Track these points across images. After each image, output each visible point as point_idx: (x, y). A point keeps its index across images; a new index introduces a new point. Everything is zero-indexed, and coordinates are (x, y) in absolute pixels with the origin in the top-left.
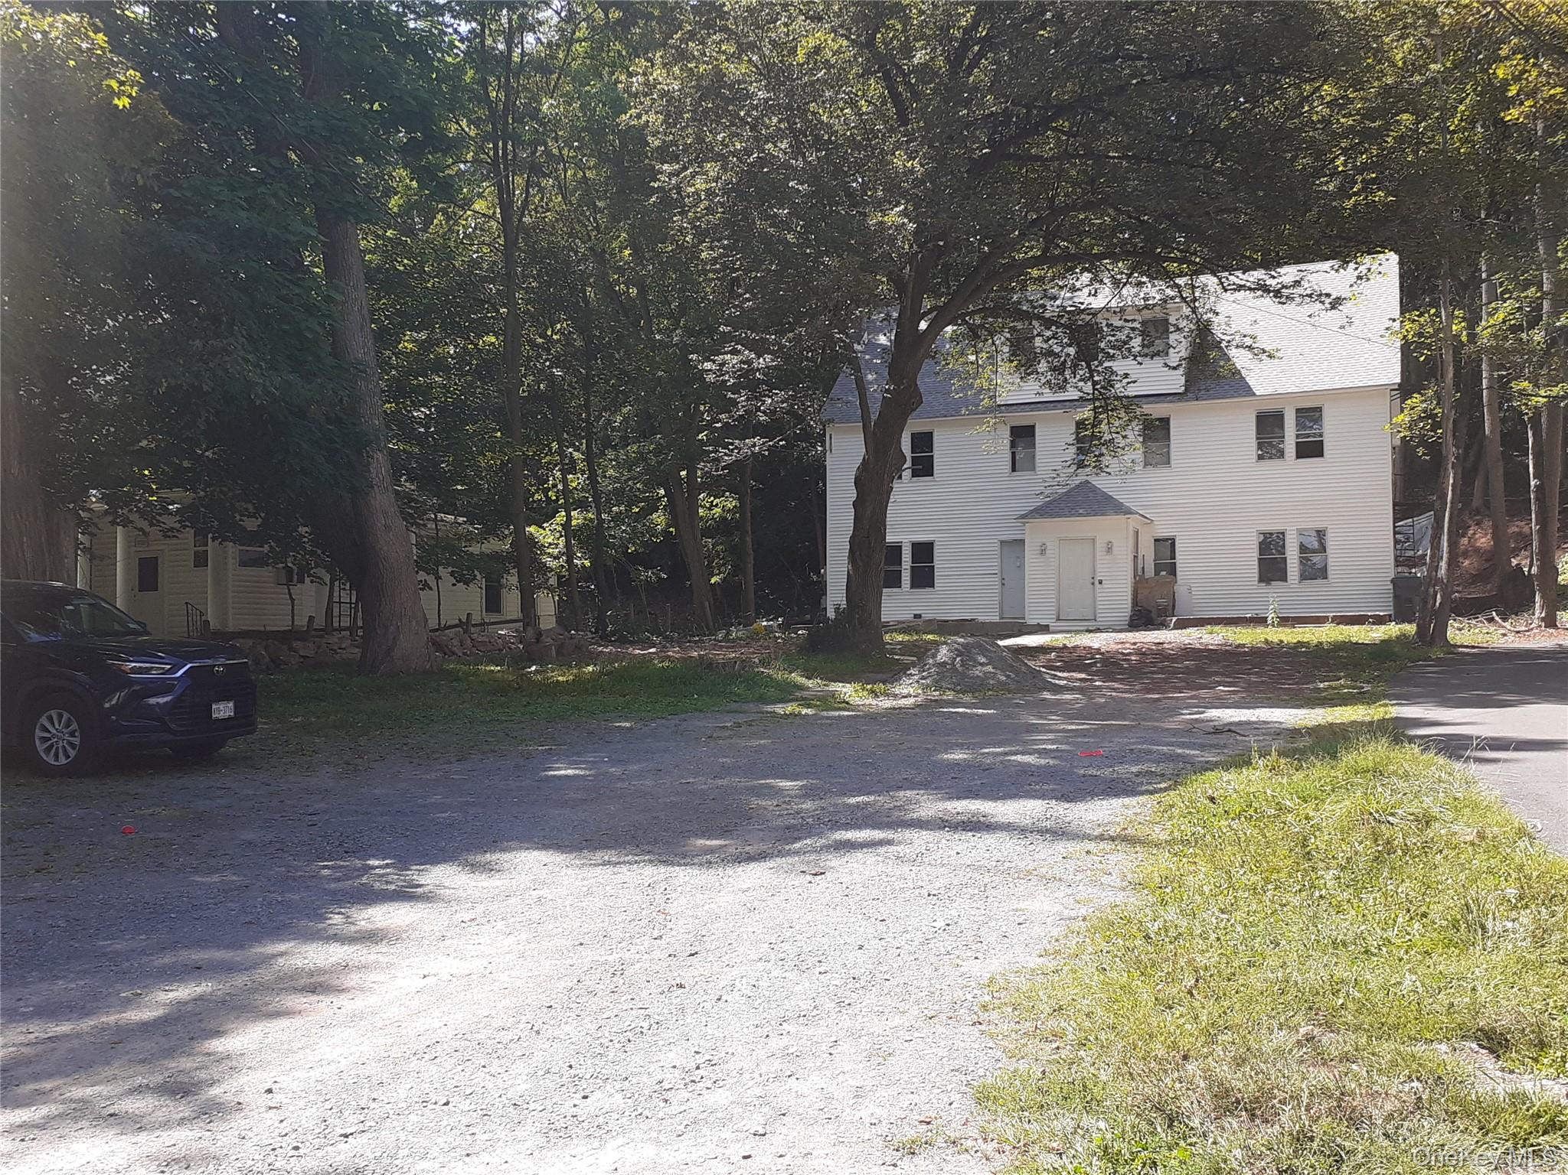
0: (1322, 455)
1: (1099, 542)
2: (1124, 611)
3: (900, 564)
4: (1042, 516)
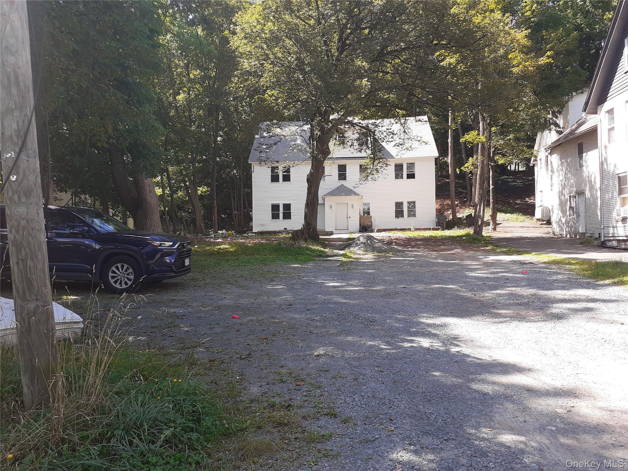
0: (414, 178)
1: (349, 204)
2: (357, 226)
3: (279, 211)
4: (331, 195)
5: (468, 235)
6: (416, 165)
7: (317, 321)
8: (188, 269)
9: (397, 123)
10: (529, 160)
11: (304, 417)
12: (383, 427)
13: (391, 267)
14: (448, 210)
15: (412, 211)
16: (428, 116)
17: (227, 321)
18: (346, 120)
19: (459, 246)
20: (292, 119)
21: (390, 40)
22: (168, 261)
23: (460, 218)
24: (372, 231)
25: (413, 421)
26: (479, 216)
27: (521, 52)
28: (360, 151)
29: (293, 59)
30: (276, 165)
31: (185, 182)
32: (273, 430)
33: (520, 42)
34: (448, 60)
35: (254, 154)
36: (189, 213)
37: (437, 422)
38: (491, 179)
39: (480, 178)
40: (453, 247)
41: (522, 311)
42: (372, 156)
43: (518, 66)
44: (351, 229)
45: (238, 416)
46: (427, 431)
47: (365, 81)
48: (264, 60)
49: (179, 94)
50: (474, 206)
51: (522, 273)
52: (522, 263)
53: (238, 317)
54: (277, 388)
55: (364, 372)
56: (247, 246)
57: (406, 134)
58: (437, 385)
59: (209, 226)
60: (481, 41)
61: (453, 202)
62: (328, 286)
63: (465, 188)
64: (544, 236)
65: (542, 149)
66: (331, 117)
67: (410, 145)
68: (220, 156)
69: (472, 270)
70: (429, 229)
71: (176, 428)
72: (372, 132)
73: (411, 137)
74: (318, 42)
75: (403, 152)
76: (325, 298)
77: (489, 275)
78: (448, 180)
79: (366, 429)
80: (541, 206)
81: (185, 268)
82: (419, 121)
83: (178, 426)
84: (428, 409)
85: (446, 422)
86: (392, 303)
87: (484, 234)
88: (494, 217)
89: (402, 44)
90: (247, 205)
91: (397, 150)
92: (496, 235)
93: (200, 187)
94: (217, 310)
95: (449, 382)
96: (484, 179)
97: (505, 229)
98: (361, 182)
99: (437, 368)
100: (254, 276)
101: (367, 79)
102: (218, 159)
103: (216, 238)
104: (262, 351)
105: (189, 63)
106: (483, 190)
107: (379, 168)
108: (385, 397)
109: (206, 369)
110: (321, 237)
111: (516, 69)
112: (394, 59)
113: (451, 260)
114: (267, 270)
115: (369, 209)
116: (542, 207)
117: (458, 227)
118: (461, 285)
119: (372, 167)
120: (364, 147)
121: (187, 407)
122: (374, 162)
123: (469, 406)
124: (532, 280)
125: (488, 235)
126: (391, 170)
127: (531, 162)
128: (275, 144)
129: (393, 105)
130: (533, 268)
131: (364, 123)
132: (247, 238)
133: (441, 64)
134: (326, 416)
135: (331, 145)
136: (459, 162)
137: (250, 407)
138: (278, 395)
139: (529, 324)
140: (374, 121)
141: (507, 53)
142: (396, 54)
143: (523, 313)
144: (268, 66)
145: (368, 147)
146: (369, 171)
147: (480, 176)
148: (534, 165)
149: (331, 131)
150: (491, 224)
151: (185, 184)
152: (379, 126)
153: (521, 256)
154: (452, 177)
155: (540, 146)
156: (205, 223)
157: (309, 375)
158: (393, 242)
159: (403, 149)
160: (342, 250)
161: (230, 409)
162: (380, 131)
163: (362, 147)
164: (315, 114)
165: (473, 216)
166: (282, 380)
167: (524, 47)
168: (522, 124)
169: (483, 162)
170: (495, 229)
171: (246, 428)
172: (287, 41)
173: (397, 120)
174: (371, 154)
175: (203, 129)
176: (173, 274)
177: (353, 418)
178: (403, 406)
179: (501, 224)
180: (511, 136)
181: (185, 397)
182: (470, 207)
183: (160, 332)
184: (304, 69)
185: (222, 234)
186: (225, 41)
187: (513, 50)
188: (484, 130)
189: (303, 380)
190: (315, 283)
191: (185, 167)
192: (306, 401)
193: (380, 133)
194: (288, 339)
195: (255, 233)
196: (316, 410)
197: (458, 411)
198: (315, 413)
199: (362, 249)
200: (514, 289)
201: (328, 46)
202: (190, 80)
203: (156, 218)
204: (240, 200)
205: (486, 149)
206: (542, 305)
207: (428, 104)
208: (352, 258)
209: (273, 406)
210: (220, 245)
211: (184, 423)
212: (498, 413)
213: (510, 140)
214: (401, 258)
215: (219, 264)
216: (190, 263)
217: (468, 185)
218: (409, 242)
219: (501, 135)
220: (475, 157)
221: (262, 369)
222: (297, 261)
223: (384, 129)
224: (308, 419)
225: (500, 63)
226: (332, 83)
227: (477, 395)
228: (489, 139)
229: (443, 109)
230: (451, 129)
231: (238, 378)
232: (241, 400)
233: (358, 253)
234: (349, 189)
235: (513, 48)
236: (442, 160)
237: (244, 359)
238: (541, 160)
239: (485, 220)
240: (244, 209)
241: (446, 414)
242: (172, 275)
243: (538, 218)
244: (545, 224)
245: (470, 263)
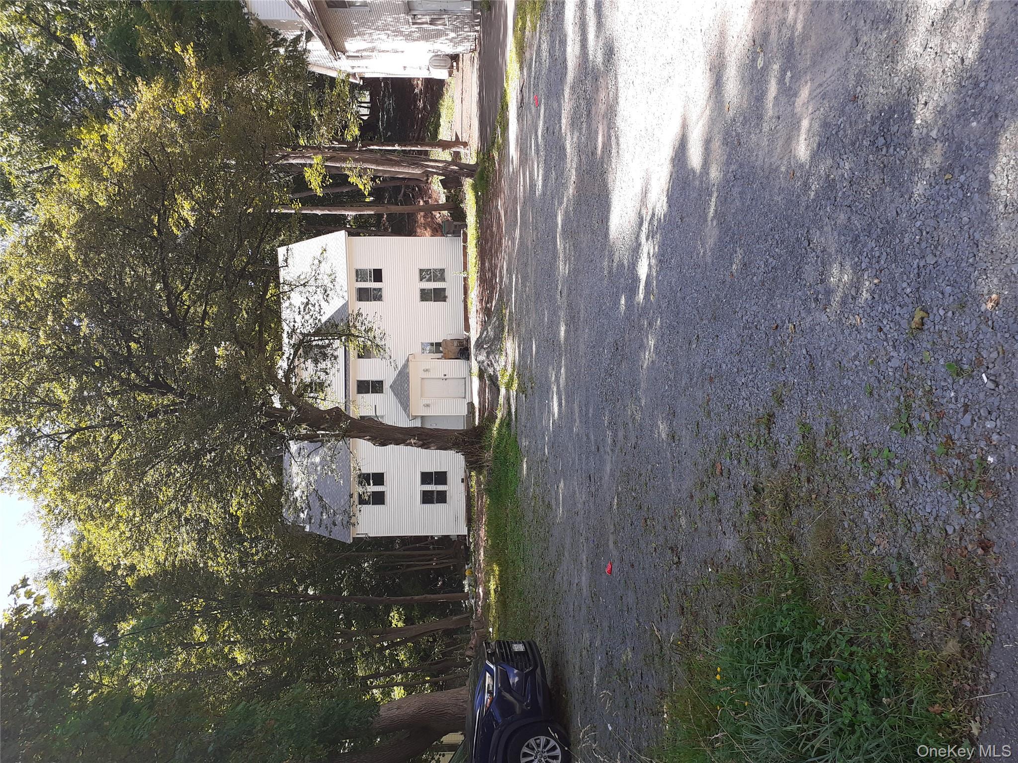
0: (381, 270)
1: (423, 377)
2: (460, 363)
3: (433, 492)
4: (408, 406)
5: (475, 187)
6: (359, 267)
7: (615, 435)
8: (530, 646)
9: (289, 298)
10: (353, 86)
11: (774, 466)
12: (788, 341)
13: (528, 312)
14: (433, 217)
15: (436, 276)
16: (279, 246)
17: (616, 584)
18: (283, 381)
19: (493, 202)
20: (279, 471)
21: (149, 307)
22: (517, 679)
23: (448, 198)
24: (468, 340)
25: (778, 292)
26: (445, 168)
27: (174, 93)
28: (336, 358)
29: (179, 470)
30: (356, 496)
31: (383, 648)
32: (795, 519)
33: (158, 95)
34: (187, 213)
35: (338, 534)
36: (435, 640)
37: (780, 256)
38: (384, 148)
39: (383, 165)
40: (494, 211)
41: (599, 110)
42: (343, 338)
43: (199, 100)
44: (464, 374)
45: (773, 572)
46: (795, 270)
47: (219, 351)
48: (180, 516)
49: (234, 659)
50: (427, 176)
51: (538, 105)
52: (521, 105)
53: (609, 564)
54: (728, 508)
55: (699, 366)
56: (492, 546)
57: (307, 282)
58: (720, 251)
59: (457, 608)
60: (154, 158)
61: (421, 209)
62: (559, 415)
63: (397, 189)
64: (476, 66)
65: (337, 64)
66: (277, 405)
67: (326, 277)
68: (341, 590)
69: (533, 186)
70: (465, 248)
71: (795, 678)
72: (304, 338)
73: (313, 274)
74: (149, 427)
75: (338, 287)
76: (578, 421)
77: (542, 159)
78: (385, 216)
79: (793, 369)
80: (428, 69)
81: (529, 651)
82: (286, 261)
83: (792, 673)
84: (758, 269)
85: (779, 242)
86: (586, 315)
87: (472, 161)
88: (445, 145)
89: (158, 288)
90: (422, 544)
91: (335, 297)
92: (475, 142)
93: (391, 623)
94: (599, 598)
95: (715, 232)
96: (385, 158)
97: (466, 127)
98: (386, 356)
99: (692, 250)
100: (542, 535)
101: (215, 348)
102: (345, 593)
103: (477, 595)
104: (665, 528)
105: (181, 644)
106: (402, 161)
107: (364, 328)
108: (740, 335)
109: (695, 621)
110: (477, 423)
111: (203, 102)
112: (183, 303)
113: (516, 216)
114: (531, 514)
115: (432, 344)
116: (430, 68)
117: (462, 202)
118: (556, 204)
119: (362, 339)
120: (329, 351)
121: (762, 657)
122: (353, 336)
123: (754, 203)
124: (549, 91)
125: (474, 155)
126: (368, 308)
127: (357, 82)
128: (321, 499)
129: (260, 304)
130: (529, 88)
131: (288, 350)
132: (477, 545)
133: (192, 225)
134: (772, 430)
135: (324, 406)
136: (355, 197)
137: (758, 552)
138: (738, 505)
139: (621, 101)
140: (285, 335)
141: (176, 117)
142: (173, 297)
143: (602, 107)
144: (189, 511)
145: (328, 346)
146: (369, 343)
147: (378, 164)
148: (361, 78)
149: (301, 407)
150: (458, 150)
151: (387, 648)
152: (294, 326)
153: (510, 105)
154: (380, 209)
155: (330, 68)
156: (451, 615)
157: (704, 454)
158: (486, 307)
159: (332, 287)
160: (499, 390)
161: (762, 586)
162: (303, 325)
163: (329, 355)
164: (273, 434)
165: (444, 178)
166: (714, 499)
167: (165, 88)
168: (294, 96)
169: (356, 160)
170: (465, 144)
171: (793, 561)
172: (148, 479)
173: (285, 298)
174: (341, 340)
175: (295, 618)
176: (538, 670)
177: (774, 387)
178: (754, 308)
179: (456, 134)
180: (314, 113)
181: (745, 662)
182: (429, 181)
183: (635, 694)
184: (197, 451)
185: (470, 585)
186: (145, 583)
187: (171, 107)
188: (303, 157)
189: (714, 465)
190: (554, 436)
191: (358, 649)
192: (746, 460)
193: (306, 325)
194: (646, 484)
195: (469, 531)
196: (762, 445)
197: (762, 220)
198: (768, 448)
199: (497, 357)
200: (564, 121)
201: (157, 411)
202: (212, 641)
203: (445, 697)
204: (413, 556)
205: (335, 154)
206: (589, 78)
207: (258, 247)
208: (513, 373)
209: (756, 516)
210: (489, 591)
211: (787, 662)
212: (764, 158)
213: (320, 116)
214: (513, 296)
215: (521, 594)
216: (520, 643)
217: (392, 184)
218: (487, 281)
219: (312, 130)
220: (347, 172)
221: (696, 529)
222: (517, 465)
223: (298, 318)
224: (776, 459)
225: (193, 128)
226: (221, 404)
227: (736, 189)
228: (318, 149)
229: (267, 224)
230: (300, 209)
231: (710, 570)
232: (747, 566)
233: (503, 364)
234: (398, 375)
235: (168, 107)
236: (352, 224)
237: (679, 559)
238: (353, 67)
239: (450, 160)
240: (429, 549)
241: (766, 241)
242: (540, 673)
243: (447, 74)
244: (457, 64)
245: (521, 187)
